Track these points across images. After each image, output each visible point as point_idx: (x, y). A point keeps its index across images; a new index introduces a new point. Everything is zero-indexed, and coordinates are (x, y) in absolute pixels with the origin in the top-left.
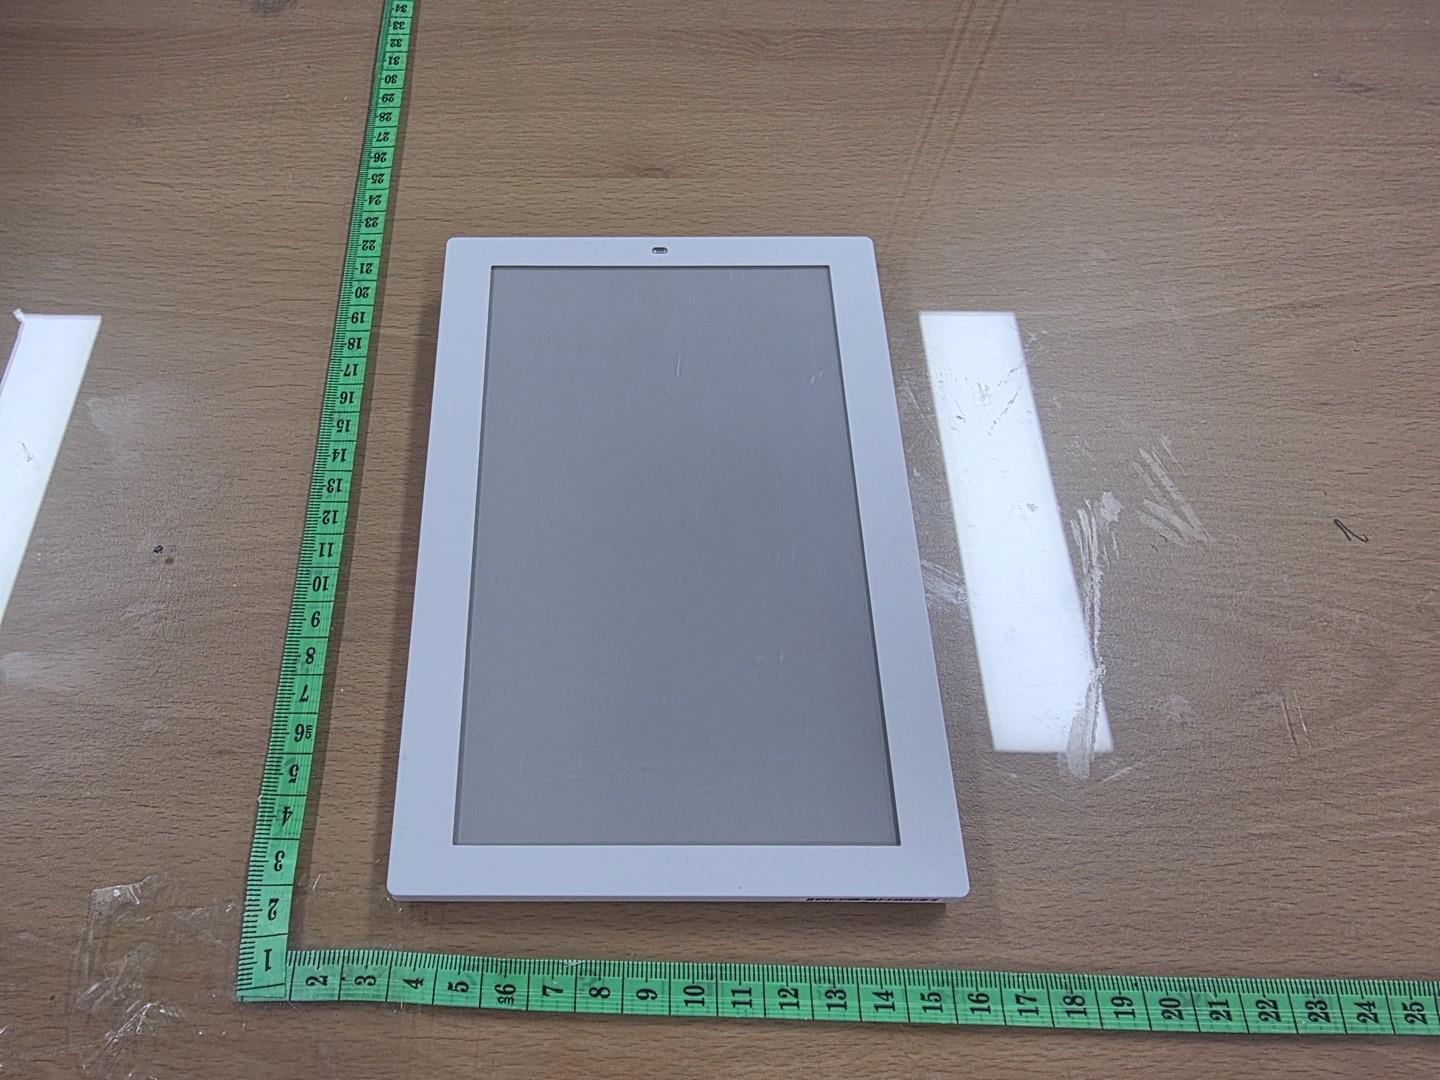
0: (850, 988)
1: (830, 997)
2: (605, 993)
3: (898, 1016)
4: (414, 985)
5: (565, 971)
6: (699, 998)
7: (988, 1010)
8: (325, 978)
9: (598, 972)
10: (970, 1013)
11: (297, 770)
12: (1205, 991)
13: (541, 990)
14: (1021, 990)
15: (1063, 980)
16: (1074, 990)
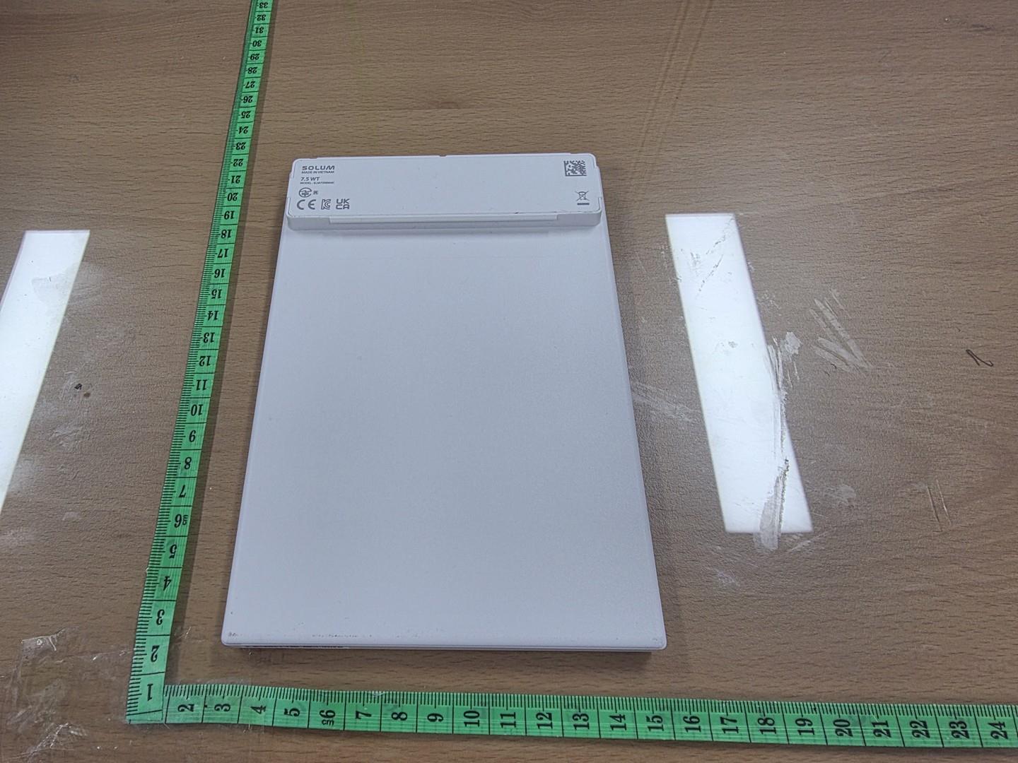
0: (591, 712)
1: (577, 719)
2: (403, 716)
3: (629, 734)
4: (259, 711)
5: (373, 699)
6: (475, 720)
7: (699, 729)
8: (192, 705)
9: (398, 701)
10: (685, 731)
11: (176, 548)
12: (869, 714)
13: (355, 715)
14: (725, 714)
15: (757, 706)
16: (766, 714)
